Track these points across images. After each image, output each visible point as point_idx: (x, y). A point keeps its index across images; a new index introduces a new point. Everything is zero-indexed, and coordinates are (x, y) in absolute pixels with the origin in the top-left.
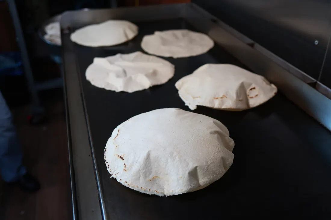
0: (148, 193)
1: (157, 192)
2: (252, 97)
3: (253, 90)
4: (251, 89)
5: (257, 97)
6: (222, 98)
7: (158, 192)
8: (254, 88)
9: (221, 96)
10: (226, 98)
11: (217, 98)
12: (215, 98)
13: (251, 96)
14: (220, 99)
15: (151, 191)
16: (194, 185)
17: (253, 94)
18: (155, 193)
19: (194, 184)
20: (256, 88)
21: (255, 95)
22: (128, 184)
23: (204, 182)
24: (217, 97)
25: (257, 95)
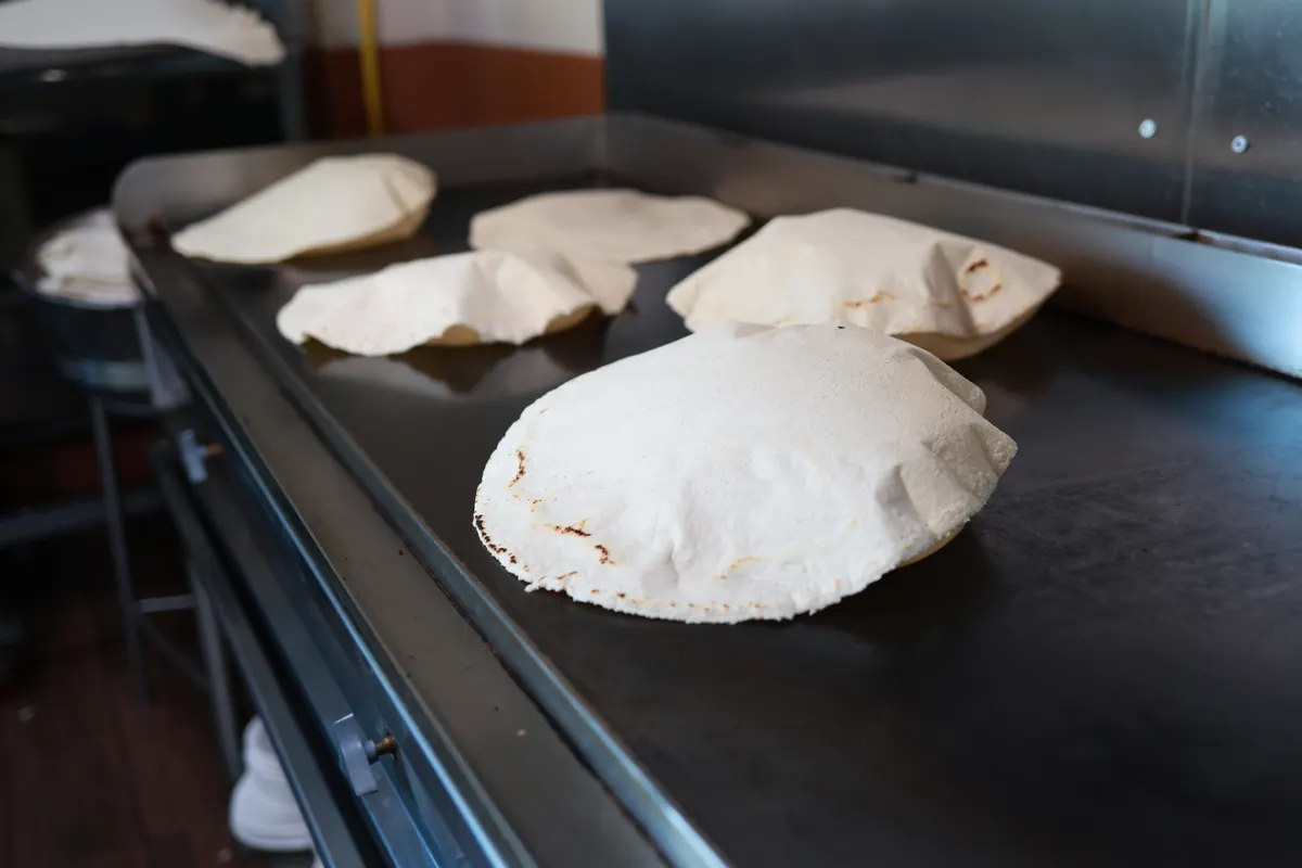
0: (722, 620)
1: (757, 606)
2: (980, 298)
3: (981, 272)
4: (972, 269)
5: (1000, 295)
6: (874, 300)
7: (765, 607)
8: (983, 264)
9: (872, 293)
10: (893, 298)
11: (858, 304)
12: (849, 304)
13: (974, 293)
14: (871, 305)
15: (734, 608)
16: (916, 536)
17: (979, 284)
18: (754, 614)
19: (912, 531)
20: (990, 261)
21: (992, 286)
22: (634, 602)
23: (953, 516)
24: (856, 300)
25: (997, 289)
